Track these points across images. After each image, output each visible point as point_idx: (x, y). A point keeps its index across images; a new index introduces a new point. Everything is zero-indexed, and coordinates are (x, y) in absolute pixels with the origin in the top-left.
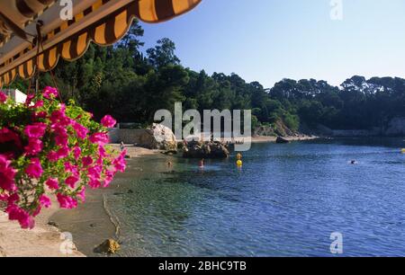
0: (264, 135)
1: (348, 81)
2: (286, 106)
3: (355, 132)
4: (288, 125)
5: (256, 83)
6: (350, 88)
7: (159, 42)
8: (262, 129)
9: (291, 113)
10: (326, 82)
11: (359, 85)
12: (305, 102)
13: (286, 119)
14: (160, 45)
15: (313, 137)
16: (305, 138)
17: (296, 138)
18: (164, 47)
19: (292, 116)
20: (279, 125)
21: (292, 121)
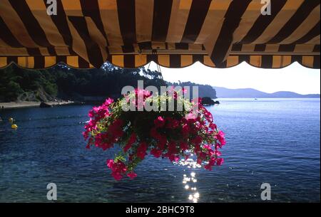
0: (27, 100)
2: (46, 75)
4: (48, 92)
8: (25, 95)
9: (51, 82)
12: (62, 74)
13: (47, 87)
15: (69, 102)
16: (63, 103)
17: (56, 103)
19: (52, 85)
20: (41, 92)
21: (52, 89)
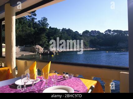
1: (106, 31)
3: (108, 47)
5: (77, 32)
6: (107, 33)
7: (42, 18)
10: (99, 31)
11: (110, 32)
13: (85, 43)
14: (42, 19)
15: (94, 49)
17: (88, 49)
18: (44, 20)
19: (87, 42)
21: (87, 44)
